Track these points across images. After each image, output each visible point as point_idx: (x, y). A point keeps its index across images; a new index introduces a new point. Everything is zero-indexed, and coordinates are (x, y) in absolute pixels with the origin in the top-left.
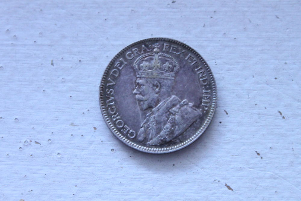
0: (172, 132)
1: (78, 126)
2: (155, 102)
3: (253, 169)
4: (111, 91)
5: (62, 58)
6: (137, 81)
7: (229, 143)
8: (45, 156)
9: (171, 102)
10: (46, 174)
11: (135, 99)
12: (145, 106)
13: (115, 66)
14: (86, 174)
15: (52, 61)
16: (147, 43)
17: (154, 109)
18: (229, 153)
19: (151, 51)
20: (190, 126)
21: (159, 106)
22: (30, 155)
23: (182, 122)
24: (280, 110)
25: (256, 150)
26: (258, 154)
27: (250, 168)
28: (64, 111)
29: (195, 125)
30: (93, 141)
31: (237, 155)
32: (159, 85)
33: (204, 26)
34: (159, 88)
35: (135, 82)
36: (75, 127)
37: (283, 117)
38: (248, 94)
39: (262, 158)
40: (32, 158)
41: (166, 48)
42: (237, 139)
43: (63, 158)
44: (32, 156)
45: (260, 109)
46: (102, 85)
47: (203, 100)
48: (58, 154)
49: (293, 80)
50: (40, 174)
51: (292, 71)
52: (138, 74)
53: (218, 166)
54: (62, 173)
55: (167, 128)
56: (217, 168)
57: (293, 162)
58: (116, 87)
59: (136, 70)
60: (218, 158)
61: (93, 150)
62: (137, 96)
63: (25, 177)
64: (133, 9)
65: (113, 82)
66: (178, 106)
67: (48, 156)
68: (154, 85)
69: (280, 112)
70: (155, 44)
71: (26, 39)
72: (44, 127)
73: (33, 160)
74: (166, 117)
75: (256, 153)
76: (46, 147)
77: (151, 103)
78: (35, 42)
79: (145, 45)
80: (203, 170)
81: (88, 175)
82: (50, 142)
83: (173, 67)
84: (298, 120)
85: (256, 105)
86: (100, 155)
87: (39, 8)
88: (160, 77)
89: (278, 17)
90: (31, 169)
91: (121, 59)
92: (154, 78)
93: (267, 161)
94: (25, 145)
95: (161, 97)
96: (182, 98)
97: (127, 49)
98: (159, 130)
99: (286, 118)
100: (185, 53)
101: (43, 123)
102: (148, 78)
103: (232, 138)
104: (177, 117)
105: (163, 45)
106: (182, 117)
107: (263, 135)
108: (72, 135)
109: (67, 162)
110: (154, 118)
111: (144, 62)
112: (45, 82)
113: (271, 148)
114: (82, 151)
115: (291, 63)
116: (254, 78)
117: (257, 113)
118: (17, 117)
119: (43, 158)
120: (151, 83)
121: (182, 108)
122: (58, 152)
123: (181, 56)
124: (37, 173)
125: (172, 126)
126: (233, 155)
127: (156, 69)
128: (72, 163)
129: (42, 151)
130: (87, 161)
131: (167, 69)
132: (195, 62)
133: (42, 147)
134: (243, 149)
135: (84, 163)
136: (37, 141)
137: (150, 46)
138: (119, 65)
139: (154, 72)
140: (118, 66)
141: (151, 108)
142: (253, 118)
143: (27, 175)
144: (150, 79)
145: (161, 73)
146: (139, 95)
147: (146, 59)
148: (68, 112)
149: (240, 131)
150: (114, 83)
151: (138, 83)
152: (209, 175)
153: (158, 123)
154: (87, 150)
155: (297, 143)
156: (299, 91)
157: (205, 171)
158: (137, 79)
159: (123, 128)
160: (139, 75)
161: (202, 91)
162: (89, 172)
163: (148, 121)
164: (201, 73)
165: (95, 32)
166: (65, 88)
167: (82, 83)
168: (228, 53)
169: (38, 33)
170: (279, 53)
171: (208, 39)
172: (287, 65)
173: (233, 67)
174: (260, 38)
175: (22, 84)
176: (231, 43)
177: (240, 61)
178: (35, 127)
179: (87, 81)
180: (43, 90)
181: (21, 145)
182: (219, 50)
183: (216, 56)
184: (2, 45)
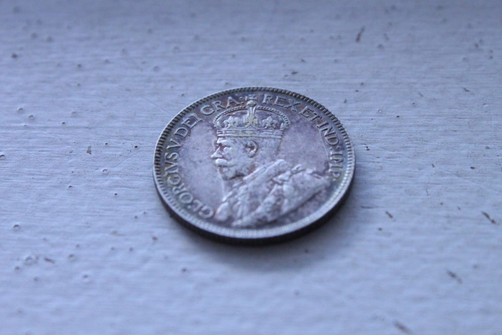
2: (248, 169)
4: (174, 156)
6: (218, 142)
9: (275, 167)
11: (215, 165)
12: (230, 175)
13: (182, 123)
16: (237, 95)
17: (245, 178)
19: (243, 104)
20: (310, 200)
21: (256, 174)
23: (296, 193)
29: (317, 197)
32: (254, 145)
34: (255, 150)
35: (216, 143)
41: (267, 100)
46: (159, 147)
47: (331, 165)
52: (220, 133)
55: (269, 203)
58: (183, 150)
59: (217, 128)
62: (217, 161)
65: (178, 143)
66: (288, 173)
68: (246, 146)
70: (250, 95)
71: (50, 120)
74: (268, 187)
77: (241, 170)
79: (234, 97)
83: (278, 123)
88: (256, 135)
91: (193, 114)
92: (247, 137)
95: (259, 161)
96: (294, 163)
97: (204, 102)
98: (253, 206)
100: (298, 105)
102: (236, 137)
104: (285, 187)
105: (263, 96)
106: (296, 187)
110: (247, 189)
111: (230, 118)
120: (242, 143)
121: (295, 176)
123: (292, 109)
125: (279, 200)
127: (250, 125)
131: (270, 125)
132: (315, 116)
137: (241, 97)
138: (189, 122)
139: (247, 129)
140: (187, 123)
141: (242, 177)
144: (239, 138)
145: (258, 130)
146: (221, 160)
147: (234, 113)
150: (180, 145)
151: (220, 144)
153: (253, 195)
158: (218, 139)
159: (192, 204)
160: (222, 133)
161: (329, 154)
163: (235, 194)
164: (327, 129)
165: (164, 110)
166: (107, 183)
167: (137, 176)
168: (387, 135)
169: (70, 112)
170: (474, 135)
171: (353, 118)
172: (490, 150)
173: (397, 154)
174: (440, 116)
175: (33, 178)
176: (391, 123)
177: (409, 145)
178: (48, 237)
179: (146, 173)
180: (69, 185)
181: (19, 264)
182: (372, 131)
183: (368, 140)
184: (9, 128)
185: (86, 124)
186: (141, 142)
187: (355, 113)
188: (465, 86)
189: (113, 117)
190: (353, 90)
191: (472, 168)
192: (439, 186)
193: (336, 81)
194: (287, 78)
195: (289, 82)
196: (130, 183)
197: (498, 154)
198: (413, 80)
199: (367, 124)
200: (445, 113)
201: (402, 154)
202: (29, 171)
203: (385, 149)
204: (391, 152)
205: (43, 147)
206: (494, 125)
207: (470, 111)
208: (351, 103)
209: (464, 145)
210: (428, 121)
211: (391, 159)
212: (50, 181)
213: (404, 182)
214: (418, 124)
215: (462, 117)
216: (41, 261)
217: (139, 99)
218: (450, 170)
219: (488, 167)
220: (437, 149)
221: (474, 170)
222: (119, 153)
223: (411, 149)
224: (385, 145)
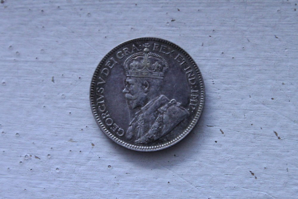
0: (159, 131)
1: (76, 142)
2: (143, 101)
3: (247, 188)
4: (101, 90)
5: (63, 75)
6: (127, 81)
7: (224, 162)
8: (44, 171)
9: (159, 101)
10: (44, 189)
11: (125, 98)
12: (134, 105)
13: (106, 65)
14: (84, 189)
15: (53, 77)
16: (137, 43)
17: (142, 108)
18: (224, 172)
19: (141, 50)
20: (177, 125)
21: (148, 105)
22: (30, 169)
23: (170, 121)
24: (275, 131)
25: (251, 170)
26: (253, 174)
27: (244, 187)
28: (63, 127)
29: (182, 124)
30: (91, 158)
31: (232, 174)
32: (148, 85)
33: (202, 45)
34: (148, 87)
35: (125, 81)
36: (74, 143)
37: (279, 138)
38: (244, 114)
39: (256, 178)
40: (32, 172)
41: (155, 48)
42: (232, 159)
43: (61, 173)
44: (32, 171)
45: (255, 129)
46: (93, 84)
47: (191, 100)
48: (57, 169)
49: (289, 101)
50: (39, 188)
51: (289, 91)
52: (128, 73)
53: (212, 185)
54: (60, 188)
55: (155, 127)
56: (211, 187)
57: (287, 183)
58: (106, 86)
59: (126, 69)
60: (213, 177)
61: (91, 166)
62: (127, 95)
63: (26, 191)
64: (132, 27)
65: (103, 81)
66: (166, 105)
67: (47, 170)
68: (143, 84)
69: (275, 133)
70: (146, 44)
71: (28, 56)
72: (44, 142)
73: (33, 174)
74: (154, 116)
75: (250, 173)
76: (46, 162)
77: (140, 102)
78: (37, 58)
79: (135, 45)
80: (198, 188)
81: (85, 190)
82: (49, 157)
83: (162, 67)
84: (294, 141)
85: (252, 125)
86: (98, 171)
87: (41, 25)
88: (149, 76)
89: (277, 37)
90: (30, 183)
91: (112, 58)
92: (143, 78)
93: (261, 181)
94: (25, 160)
95: (150, 96)
96: (170, 98)
97: (118, 49)
98: (146, 129)
99: (281, 139)
100: (174, 53)
101: (43, 138)
102: (137, 77)
103: (226, 158)
104: (165, 116)
105: (153, 45)
106: (170, 116)
107: (258, 155)
108: (70, 151)
109: (65, 177)
110: (143, 116)
111: (134, 62)
112: (46, 98)
113: (265, 168)
114: (80, 167)
115: (288, 83)
116: (250, 98)
117: (253, 133)
118: (18, 132)
119: (42, 172)
120: (140, 82)
121: (170, 108)
122: (57, 167)
123: (170, 56)
124: (36, 187)
125: (160, 125)
126: (227, 175)
127: (145, 68)
128: (71, 178)
129: (41, 166)
130: (84, 177)
131: (157, 69)
132: (184, 62)
133: (42, 161)
134: (238, 169)
135: (81, 178)
136: (37, 156)
137: (140, 45)
138: (109, 64)
139: (143, 71)
140: (108, 65)
141: (140, 107)
142: (248, 138)
143: (26, 189)
144: (139, 79)
145: (150, 72)
146: (128, 94)
147: (136, 58)
148: (67, 128)
149: (235, 151)
150: (105, 82)
151: (128, 82)
152: (203, 193)
153: (146, 121)
154: (84, 165)
155: (292, 164)
156: (296, 111)
157: (199, 190)
158: (126, 78)
159: (112, 126)
160: (128, 74)
161: (190, 91)
162: (87, 188)
163: (136, 119)
164: (190, 73)
165: (95, 49)
166: (64, 105)
167: (81, 99)
168: (226, 72)
169: (40, 50)
170: (277, 73)
171: (207, 58)
172: (285, 85)
173: (230, 87)
174: (258, 58)
175: (23, 100)
176: (229, 63)
177: (238, 80)
178: (35, 142)
179: (87, 98)
180: (44, 105)
181: (21, 159)
182: (217, 69)
183: (214, 76)
184: (5, 61)
185: (49, 59)
186: (83, 74)
187: (208, 54)
188: (276, 34)
189: (65, 54)
190: (208, 36)
191: (272, 99)
192: (251, 111)
193: (198, 28)
194: (168, 24)
195: (169, 28)
196: (78, 105)
197: (288, 89)
198: (245, 28)
199: (215, 63)
200: (261, 55)
201: (233, 87)
202: (21, 94)
203: (223, 83)
204: (226, 86)
205: (26, 77)
206: (289, 66)
207: (276, 55)
208: (206, 46)
209: (270, 81)
210: (251, 62)
211: (226, 91)
212: (32, 102)
213: (232, 108)
214: (245, 64)
215: (271, 59)
216: (33, 158)
217: (80, 40)
218: (259, 100)
219: (281, 99)
220: (254, 84)
221: (273, 100)
222: (70, 82)
223: (238, 83)
224: (223, 80)
